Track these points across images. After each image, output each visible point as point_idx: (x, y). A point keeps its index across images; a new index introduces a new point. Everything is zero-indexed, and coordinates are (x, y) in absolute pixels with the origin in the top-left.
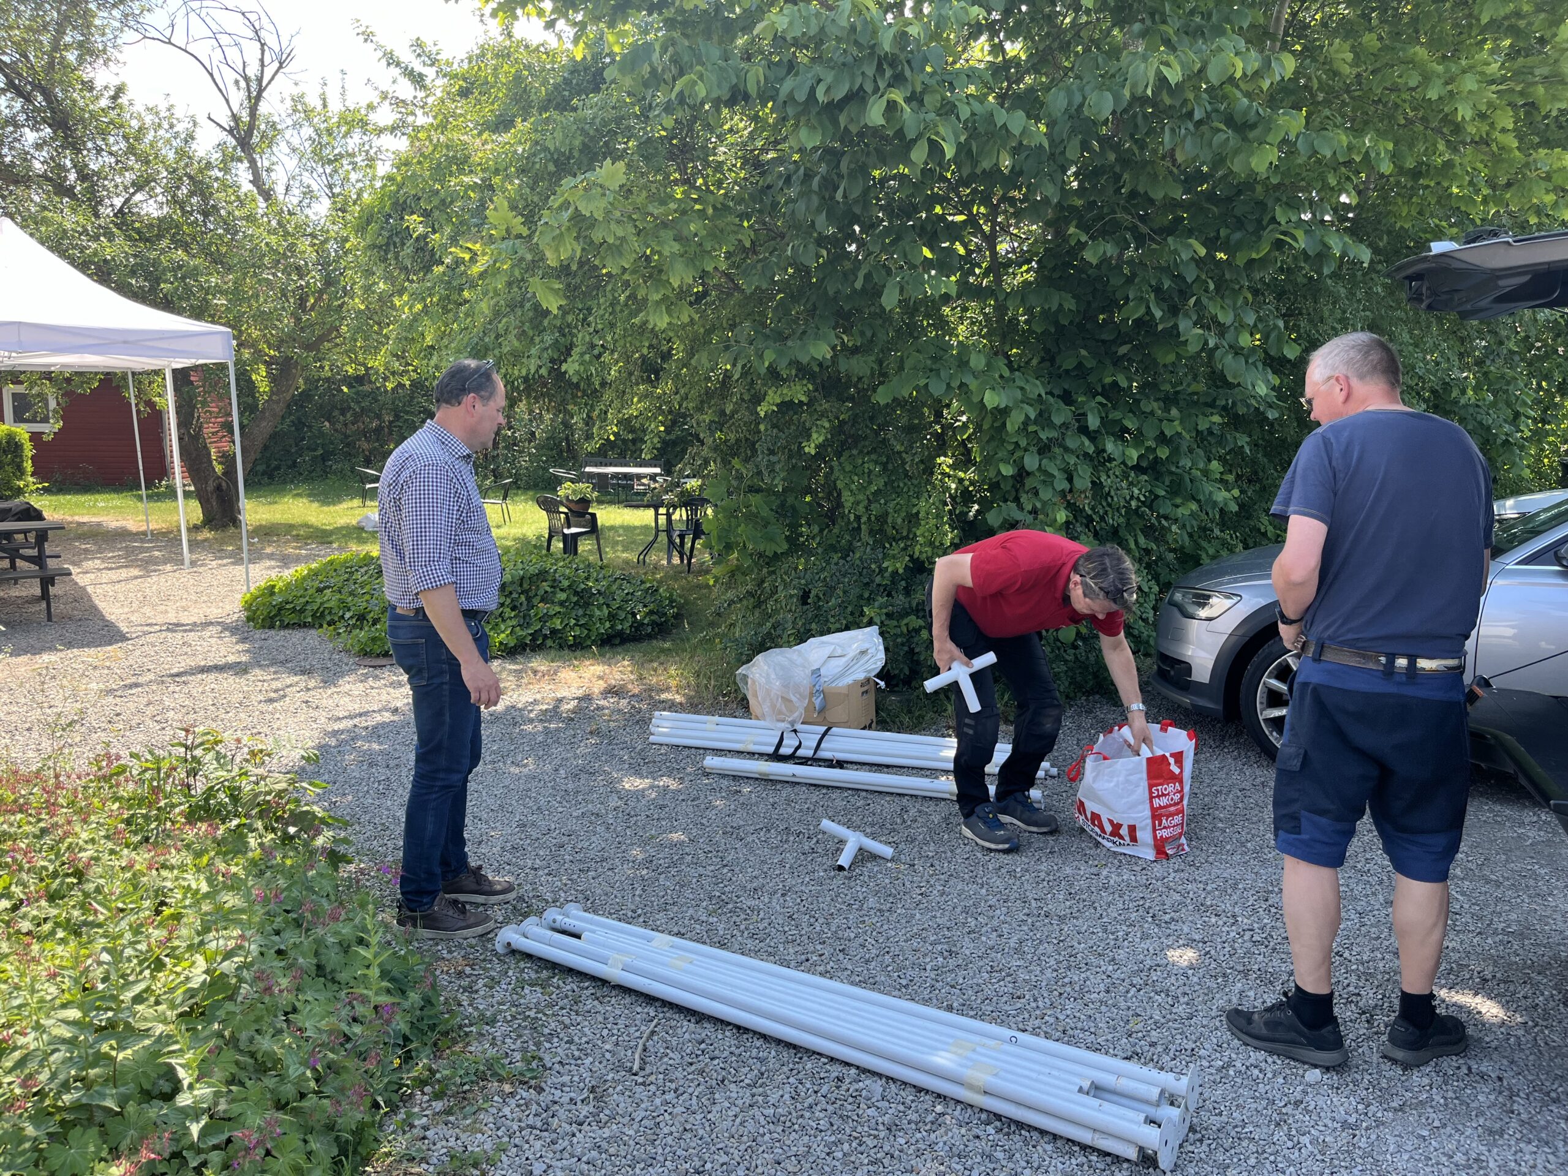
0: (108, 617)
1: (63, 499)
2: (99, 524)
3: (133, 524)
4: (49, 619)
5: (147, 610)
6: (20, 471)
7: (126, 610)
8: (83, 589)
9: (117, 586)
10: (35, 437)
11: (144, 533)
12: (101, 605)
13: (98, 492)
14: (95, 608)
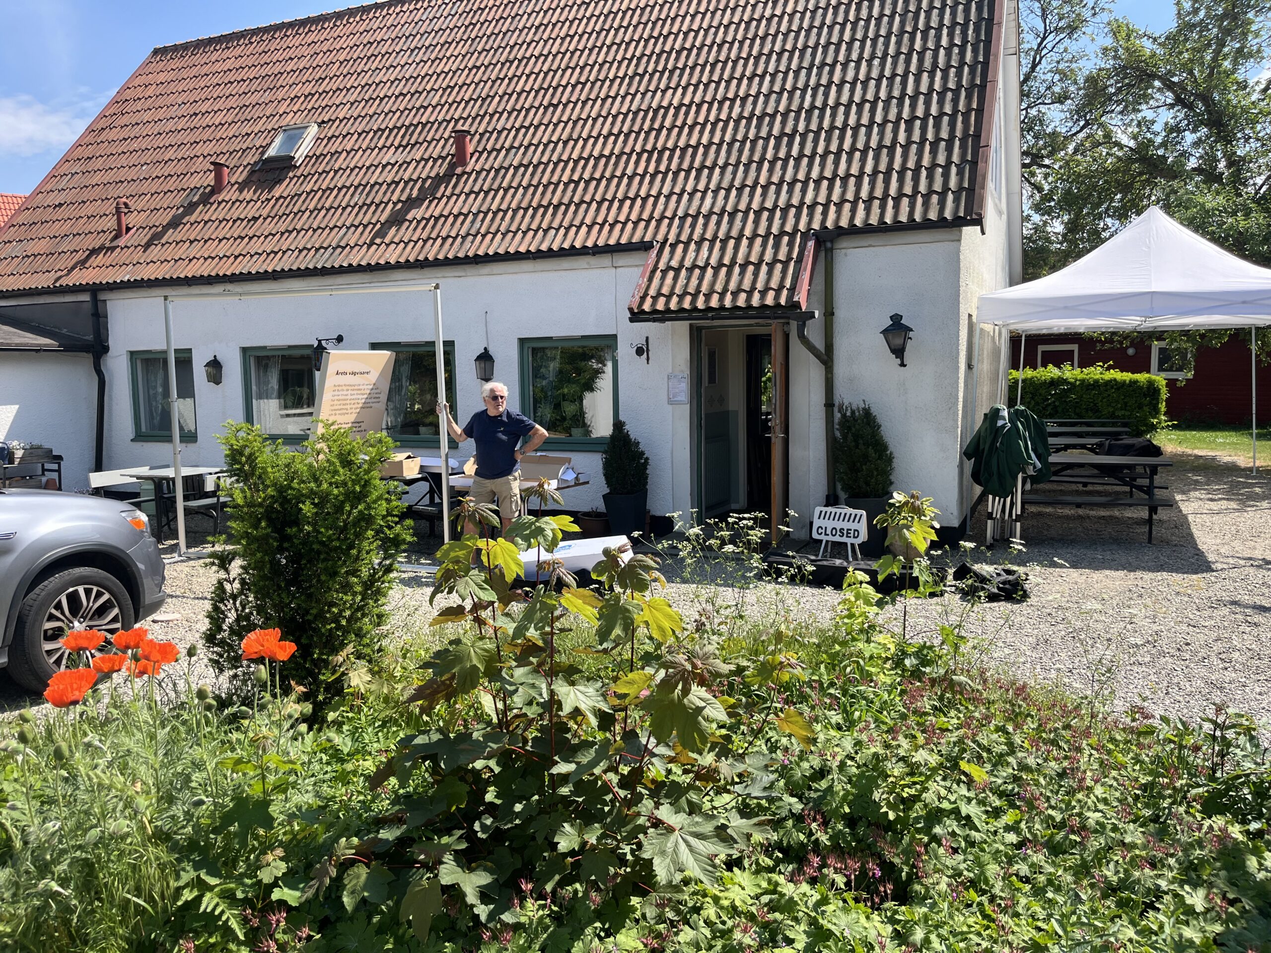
0: (1201, 546)
1: (1189, 434)
2: (1214, 459)
3: (1243, 460)
4: (1150, 541)
5: (1236, 544)
6: (1156, 412)
7: (1219, 541)
8: (1185, 517)
9: (1216, 517)
10: (1171, 383)
11: (1250, 469)
12: (1197, 533)
13: (1220, 430)
14: (1191, 535)
